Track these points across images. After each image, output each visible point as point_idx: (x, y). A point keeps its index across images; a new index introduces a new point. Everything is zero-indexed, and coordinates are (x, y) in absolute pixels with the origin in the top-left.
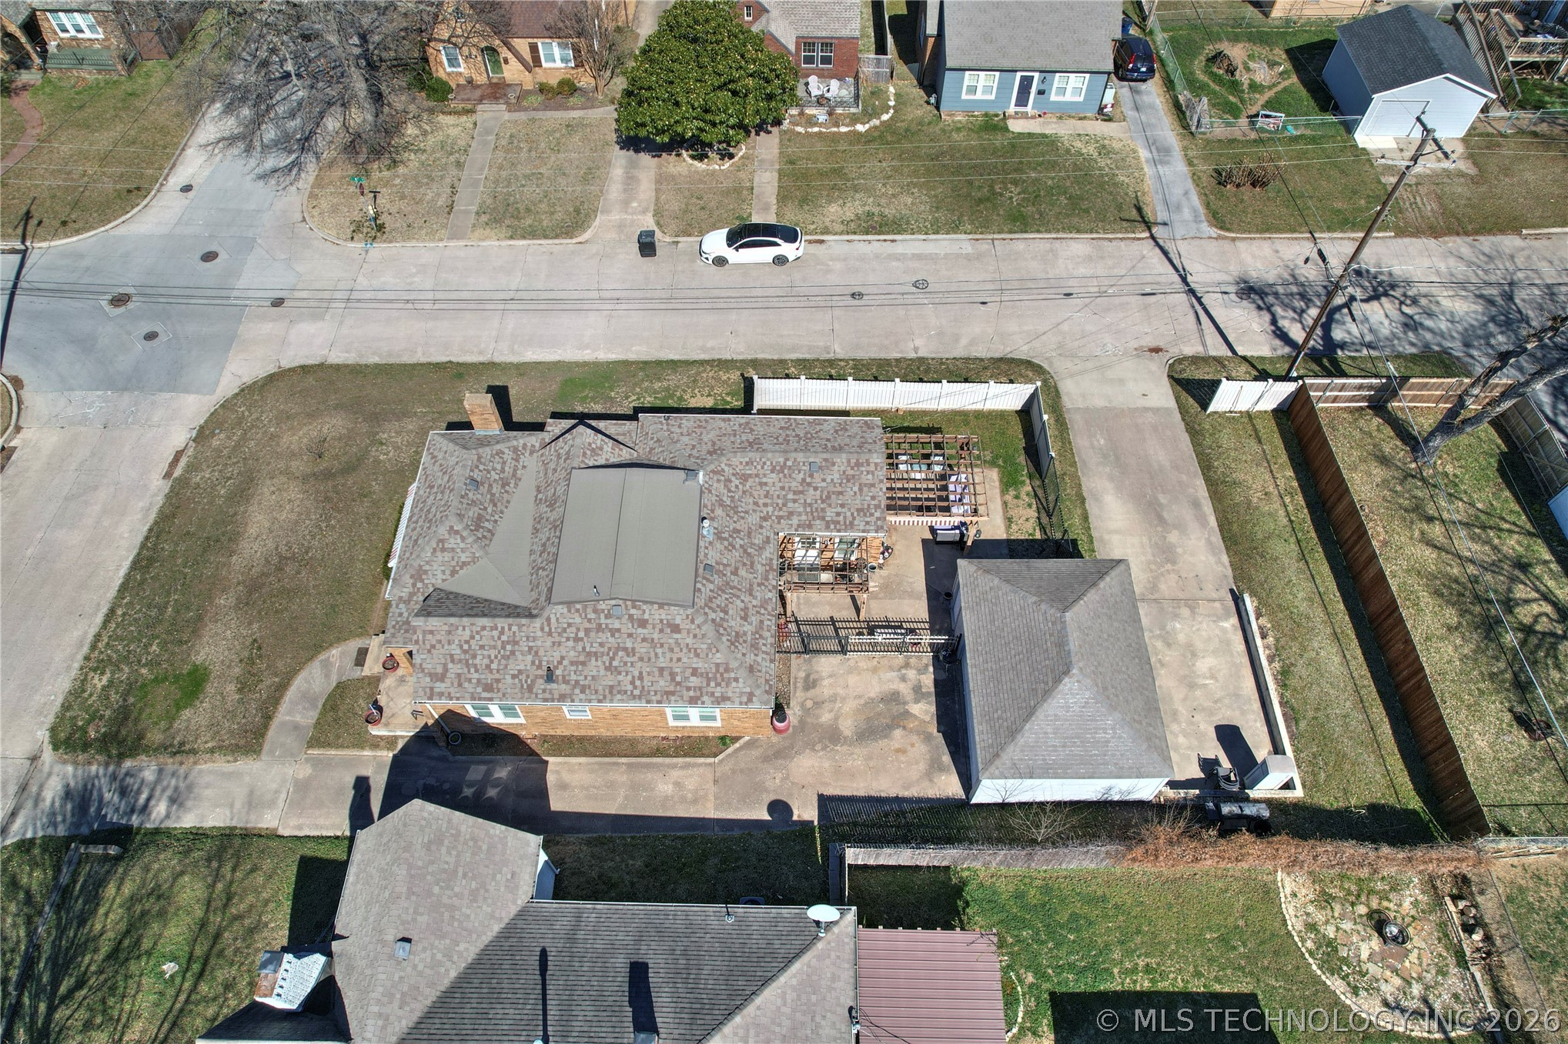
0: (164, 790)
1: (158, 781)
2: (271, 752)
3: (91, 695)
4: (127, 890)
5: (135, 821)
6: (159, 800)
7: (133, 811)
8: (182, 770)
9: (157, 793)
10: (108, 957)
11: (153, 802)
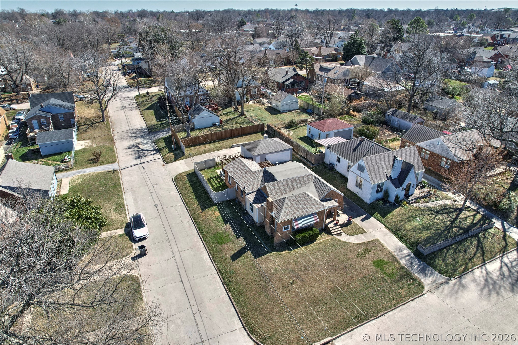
0: (402, 254)
1: (403, 258)
2: (374, 237)
3: (406, 291)
4: (420, 235)
5: (412, 255)
6: (405, 254)
7: (411, 257)
8: (396, 254)
9: (404, 256)
10: (429, 230)
11: (407, 255)
